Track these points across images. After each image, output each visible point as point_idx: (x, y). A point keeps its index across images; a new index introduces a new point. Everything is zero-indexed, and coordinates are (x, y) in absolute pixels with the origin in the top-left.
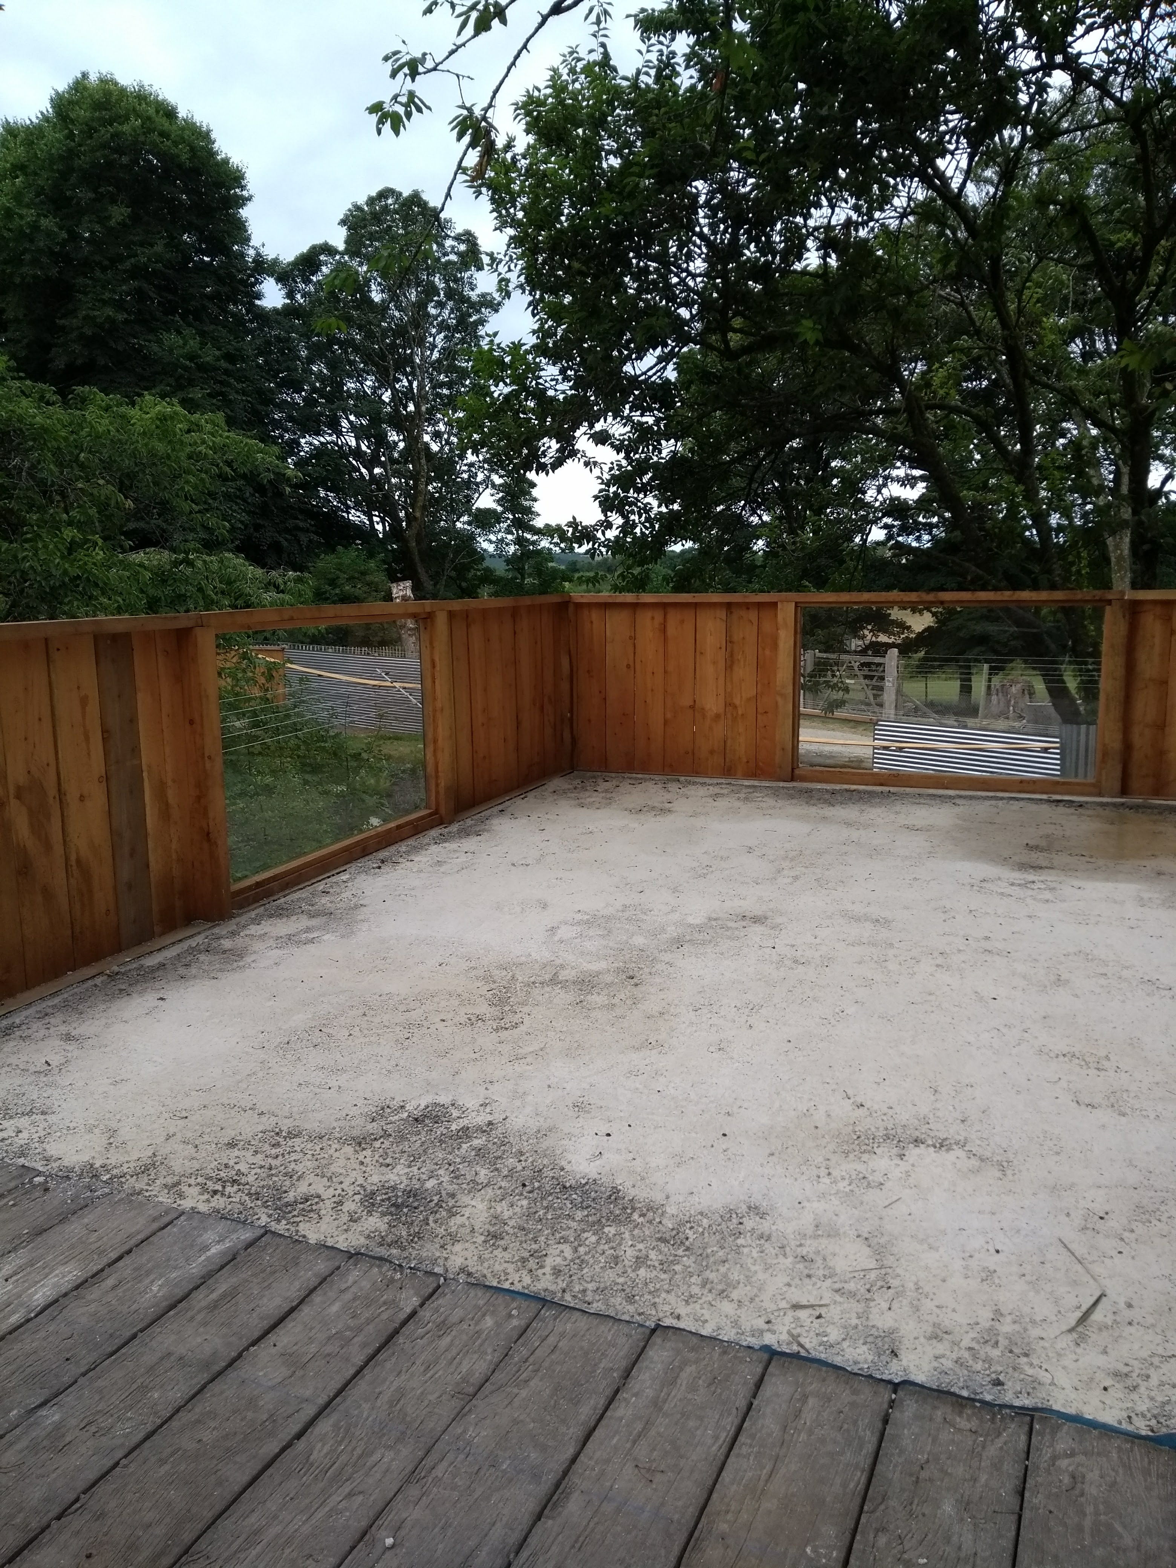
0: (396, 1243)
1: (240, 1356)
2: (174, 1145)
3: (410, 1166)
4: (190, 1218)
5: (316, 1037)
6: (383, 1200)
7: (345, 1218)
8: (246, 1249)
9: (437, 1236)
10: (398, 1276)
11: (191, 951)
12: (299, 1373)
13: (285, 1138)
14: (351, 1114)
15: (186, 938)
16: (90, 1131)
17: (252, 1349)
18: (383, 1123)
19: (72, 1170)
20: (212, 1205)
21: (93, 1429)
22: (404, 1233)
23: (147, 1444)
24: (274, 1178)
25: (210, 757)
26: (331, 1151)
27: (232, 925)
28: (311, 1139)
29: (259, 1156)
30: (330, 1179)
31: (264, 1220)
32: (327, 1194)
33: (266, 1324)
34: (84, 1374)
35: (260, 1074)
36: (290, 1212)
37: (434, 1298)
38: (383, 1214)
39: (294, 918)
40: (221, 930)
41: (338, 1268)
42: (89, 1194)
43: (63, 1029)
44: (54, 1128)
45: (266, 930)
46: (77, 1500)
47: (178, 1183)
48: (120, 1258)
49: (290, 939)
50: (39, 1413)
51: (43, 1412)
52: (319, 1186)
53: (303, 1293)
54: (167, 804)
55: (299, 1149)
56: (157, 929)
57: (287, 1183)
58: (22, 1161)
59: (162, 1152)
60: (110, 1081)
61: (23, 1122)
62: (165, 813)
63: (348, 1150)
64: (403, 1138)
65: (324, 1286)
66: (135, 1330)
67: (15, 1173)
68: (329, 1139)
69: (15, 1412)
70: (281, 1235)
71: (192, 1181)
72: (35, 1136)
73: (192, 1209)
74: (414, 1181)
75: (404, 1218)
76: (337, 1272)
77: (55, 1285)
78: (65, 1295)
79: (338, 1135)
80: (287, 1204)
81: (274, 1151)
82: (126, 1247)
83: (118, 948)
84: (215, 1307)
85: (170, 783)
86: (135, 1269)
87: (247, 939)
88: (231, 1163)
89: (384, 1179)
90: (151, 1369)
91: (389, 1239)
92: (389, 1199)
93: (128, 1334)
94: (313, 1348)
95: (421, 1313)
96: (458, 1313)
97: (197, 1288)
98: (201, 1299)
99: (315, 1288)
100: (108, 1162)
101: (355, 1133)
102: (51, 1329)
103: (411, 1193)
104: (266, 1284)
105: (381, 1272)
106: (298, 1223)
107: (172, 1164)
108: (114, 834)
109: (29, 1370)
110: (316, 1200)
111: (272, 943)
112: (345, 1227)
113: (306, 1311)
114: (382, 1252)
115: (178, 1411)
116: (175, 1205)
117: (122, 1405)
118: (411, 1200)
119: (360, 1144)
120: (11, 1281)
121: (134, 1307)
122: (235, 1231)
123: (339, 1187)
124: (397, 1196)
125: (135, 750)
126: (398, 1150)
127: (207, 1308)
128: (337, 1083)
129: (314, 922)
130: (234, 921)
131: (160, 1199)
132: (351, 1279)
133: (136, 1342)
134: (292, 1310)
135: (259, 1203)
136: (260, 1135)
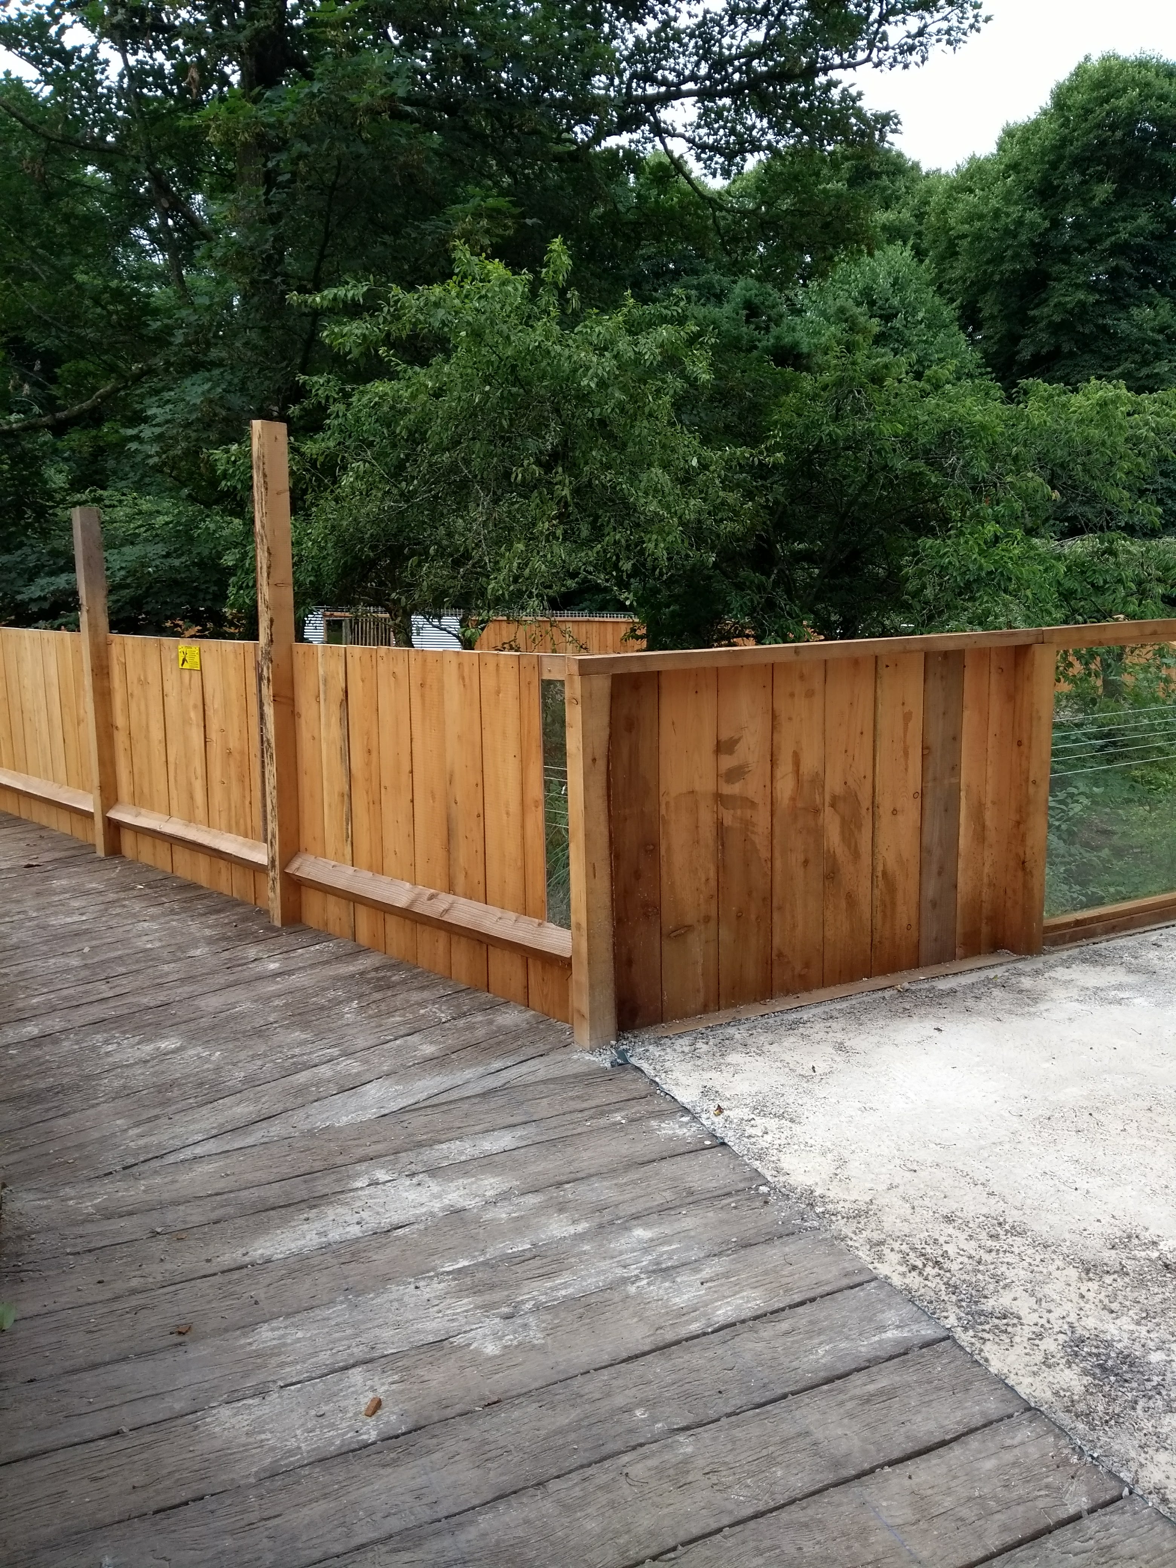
0: (1087, 1416)
1: (872, 1471)
2: (893, 1199)
3: (1138, 1323)
4: (880, 1287)
5: (1083, 1121)
6: (1090, 1354)
7: (1039, 1357)
8: (921, 1348)
9: (1140, 1430)
10: (1074, 1459)
11: (989, 982)
12: (923, 1525)
13: (1007, 1231)
14: (1090, 1229)
15: (985, 967)
16: (823, 1154)
17: (887, 1469)
18: (1123, 1256)
19: (793, 1190)
20: (907, 1281)
21: (714, 1479)
22: (1100, 1408)
23: (752, 1524)
24: (980, 1276)
25: (1034, 782)
26: (1052, 1268)
27: (1038, 962)
28: (1034, 1244)
29: (972, 1242)
30: (1038, 1301)
31: (952, 1321)
32: (1030, 1318)
33: (910, 1447)
34: (729, 1415)
35: (1007, 1146)
36: (981, 1324)
37: (1108, 1509)
38: (1085, 1372)
39: (1110, 969)
40: (1024, 966)
41: (1010, 1416)
42: (798, 1222)
43: (840, 1037)
44: (795, 1139)
45: (1073, 977)
46: (674, 1549)
47: (881, 1243)
48: (802, 1303)
49: (1097, 994)
50: (677, 1437)
51: (681, 1438)
52: (1024, 1306)
53: (961, 1429)
54: (984, 827)
55: (1016, 1250)
56: (959, 951)
57: (991, 1287)
58: (757, 1164)
59: (880, 1201)
60: (860, 1105)
61: (772, 1124)
62: (980, 836)
63: (1072, 1273)
64: (1141, 1283)
65: (987, 1430)
66: (787, 1390)
67: (748, 1175)
68: (1054, 1252)
69: (659, 1425)
70: (961, 1348)
71: (896, 1246)
72: (777, 1142)
73: (886, 1277)
74: (1137, 1346)
75: (1107, 1388)
76: (1006, 1421)
77: (738, 1307)
78: (743, 1322)
79: (1065, 1250)
80: (981, 1313)
81: (990, 1243)
82: (811, 1294)
83: (916, 964)
84: (868, 1401)
85: (989, 804)
86: (811, 1322)
87: (1049, 982)
88: (941, 1240)
89: (1101, 1327)
90: (785, 1441)
91: (1081, 1407)
92: (1098, 1355)
93: (779, 1391)
94: (948, 1502)
95: (1085, 1522)
96: (1131, 1545)
97: (858, 1370)
98: (858, 1385)
99: (977, 1429)
100: (828, 1193)
101: (1087, 1256)
102: (719, 1352)
103: (1126, 1358)
104: (927, 1399)
105: (1056, 1445)
106: (985, 1341)
107: (884, 1218)
108: (923, 849)
109: (687, 1386)
110: (1015, 1321)
111: (1075, 993)
112: (1035, 1369)
113: (956, 1453)
114: (1065, 1419)
115: (792, 1502)
116: (871, 1267)
117: (746, 1468)
118: (1125, 1367)
119: (1088, 1271)
120: (706, 1285)
121: (795, 1364)
122: (917, 1321)
123: (1046, 1315)
124: (1108, 1356)
125: (955, 769)
126: (1131, 1296)
127: (859, 1397)
128: (1086, 1186)
129: (1131, 979)
130: (1043, 958)
131: (860, 1254)
132: (1019, 1438)
133: (783, 1403)
134: (943, 1444)
135: (954, 1298)
136: (982, 1218)
